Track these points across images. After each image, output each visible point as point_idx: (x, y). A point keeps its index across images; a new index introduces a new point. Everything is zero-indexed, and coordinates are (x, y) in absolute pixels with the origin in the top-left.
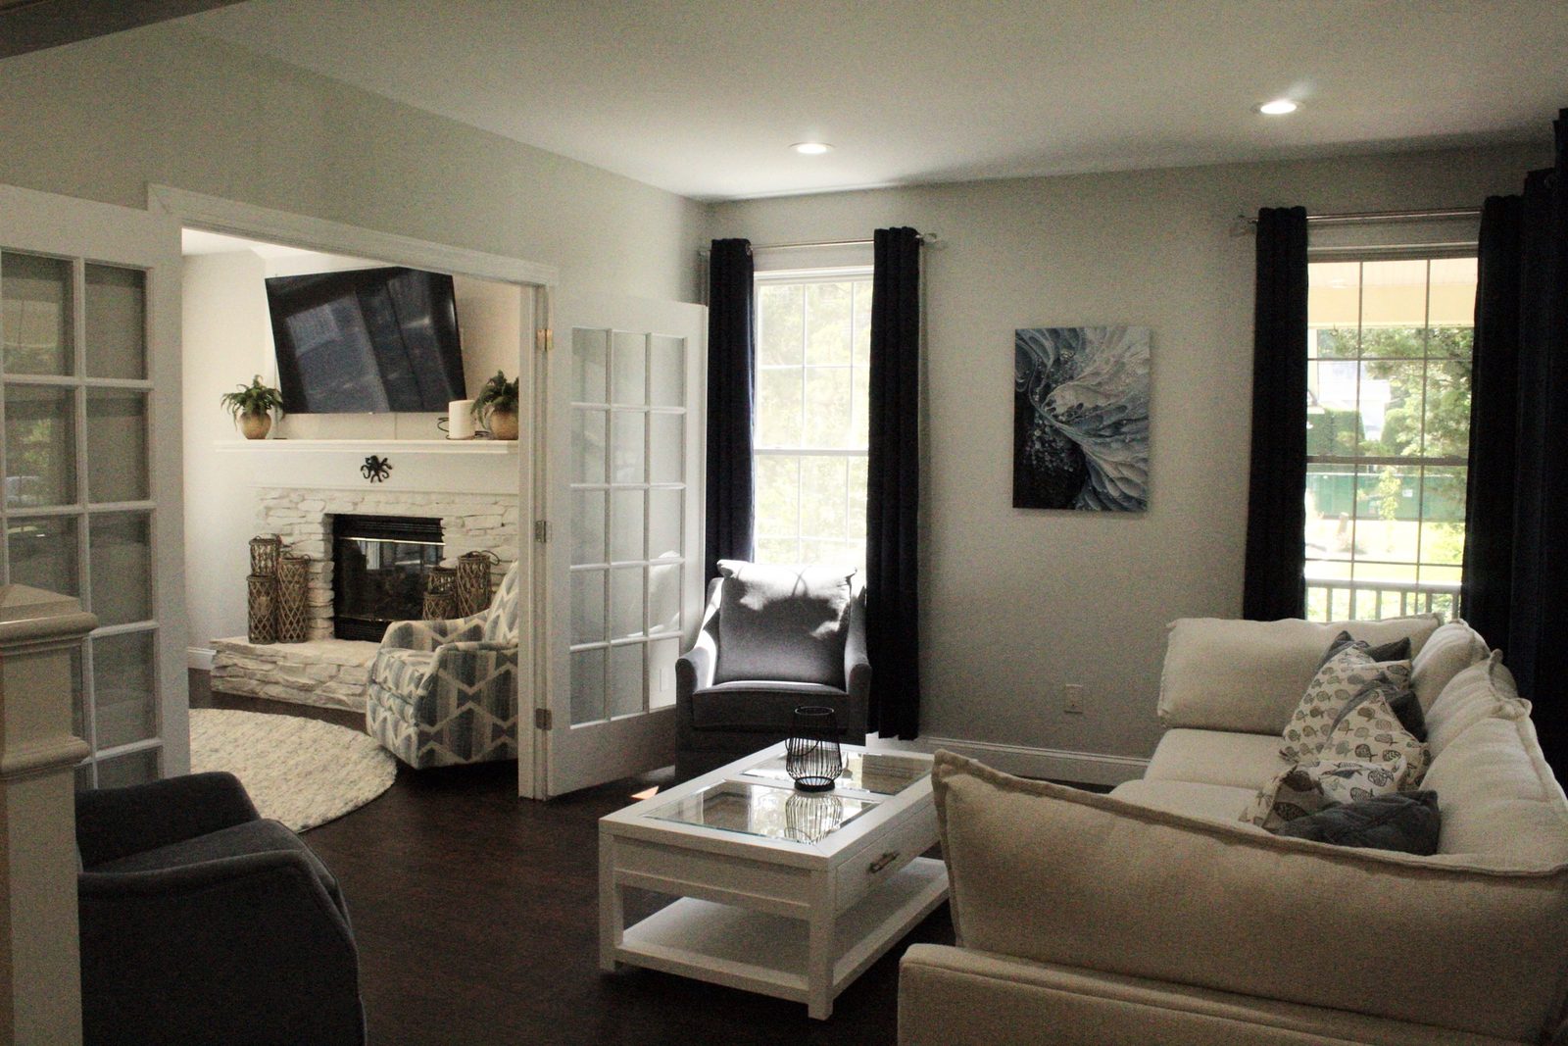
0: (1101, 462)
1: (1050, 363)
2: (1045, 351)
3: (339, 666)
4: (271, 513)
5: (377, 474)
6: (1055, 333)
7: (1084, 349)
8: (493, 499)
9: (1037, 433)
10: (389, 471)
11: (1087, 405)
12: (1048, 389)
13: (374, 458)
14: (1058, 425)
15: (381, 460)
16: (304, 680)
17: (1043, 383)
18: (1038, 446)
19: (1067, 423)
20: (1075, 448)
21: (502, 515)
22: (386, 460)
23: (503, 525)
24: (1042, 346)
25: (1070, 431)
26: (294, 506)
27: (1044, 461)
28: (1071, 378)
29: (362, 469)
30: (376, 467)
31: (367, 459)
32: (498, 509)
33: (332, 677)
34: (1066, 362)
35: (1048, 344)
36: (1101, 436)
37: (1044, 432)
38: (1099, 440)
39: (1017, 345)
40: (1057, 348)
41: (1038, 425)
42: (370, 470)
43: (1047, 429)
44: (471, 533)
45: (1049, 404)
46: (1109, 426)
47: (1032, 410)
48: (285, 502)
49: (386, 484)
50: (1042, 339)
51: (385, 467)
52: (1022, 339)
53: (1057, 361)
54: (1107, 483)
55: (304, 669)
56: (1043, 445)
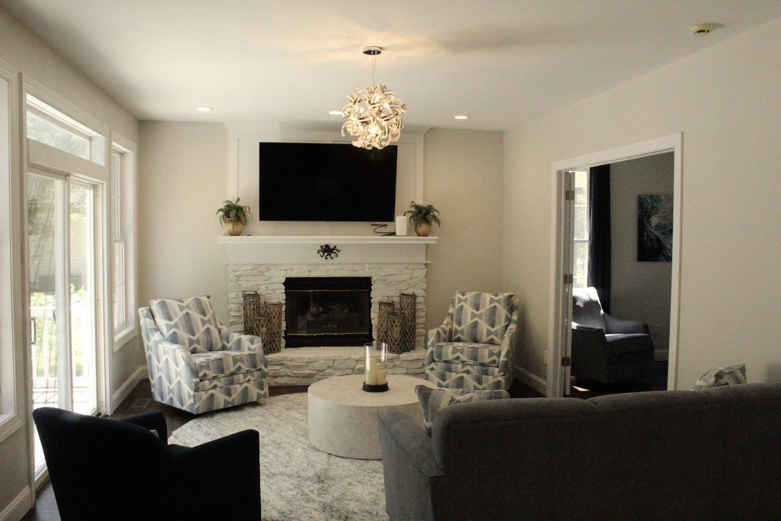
0: (666, 244)
1: (650, 208)
2: (649, 204)
3: (334, 360)
4: (240, 279)
5: (329, 255)
6: (651, 196)
7: (661, 203)
8: (405, 266)
9: (646, 234)
10: (338, 253)
11: (662, 223)
12: (649, 217)
13: (327, 246)
14: (652, 230)
15: (332, 247)
16: (307, 371)
17: (647, 215)
18: (646, 238)
19: (655, 230)
20: (658, 239)
21: (411, 274)
22: (335, 247)
23: (411, 279)
24: (647, 201)
25: (656, 233)
26: (261, 273)
27: (648, 244)
28: (657, 213)
29: (318, 252)
30: (328, 251)
31: (322, 247)
32: (410, 271)
33: (329, 367)
34: (655, 208)
35: (649, 201)
36: (666, 234)
37: (648, 233)
38: (666, 236)
39: (639, 200)
40: (652, 203)
41: (646, 231)
42: (324, 252)
43: (649, 232)
44: (391, 284)
45: (649, 223)
46: (668, 231)
47: (644, 224)
48: (255, 272)
49: (336, 260)
50: (647, 199)
51: (335, 251)
52: (641, 199)
53: (652, 207)
54: (668, 251)
55: (307, 365)
56: (647, 238)
